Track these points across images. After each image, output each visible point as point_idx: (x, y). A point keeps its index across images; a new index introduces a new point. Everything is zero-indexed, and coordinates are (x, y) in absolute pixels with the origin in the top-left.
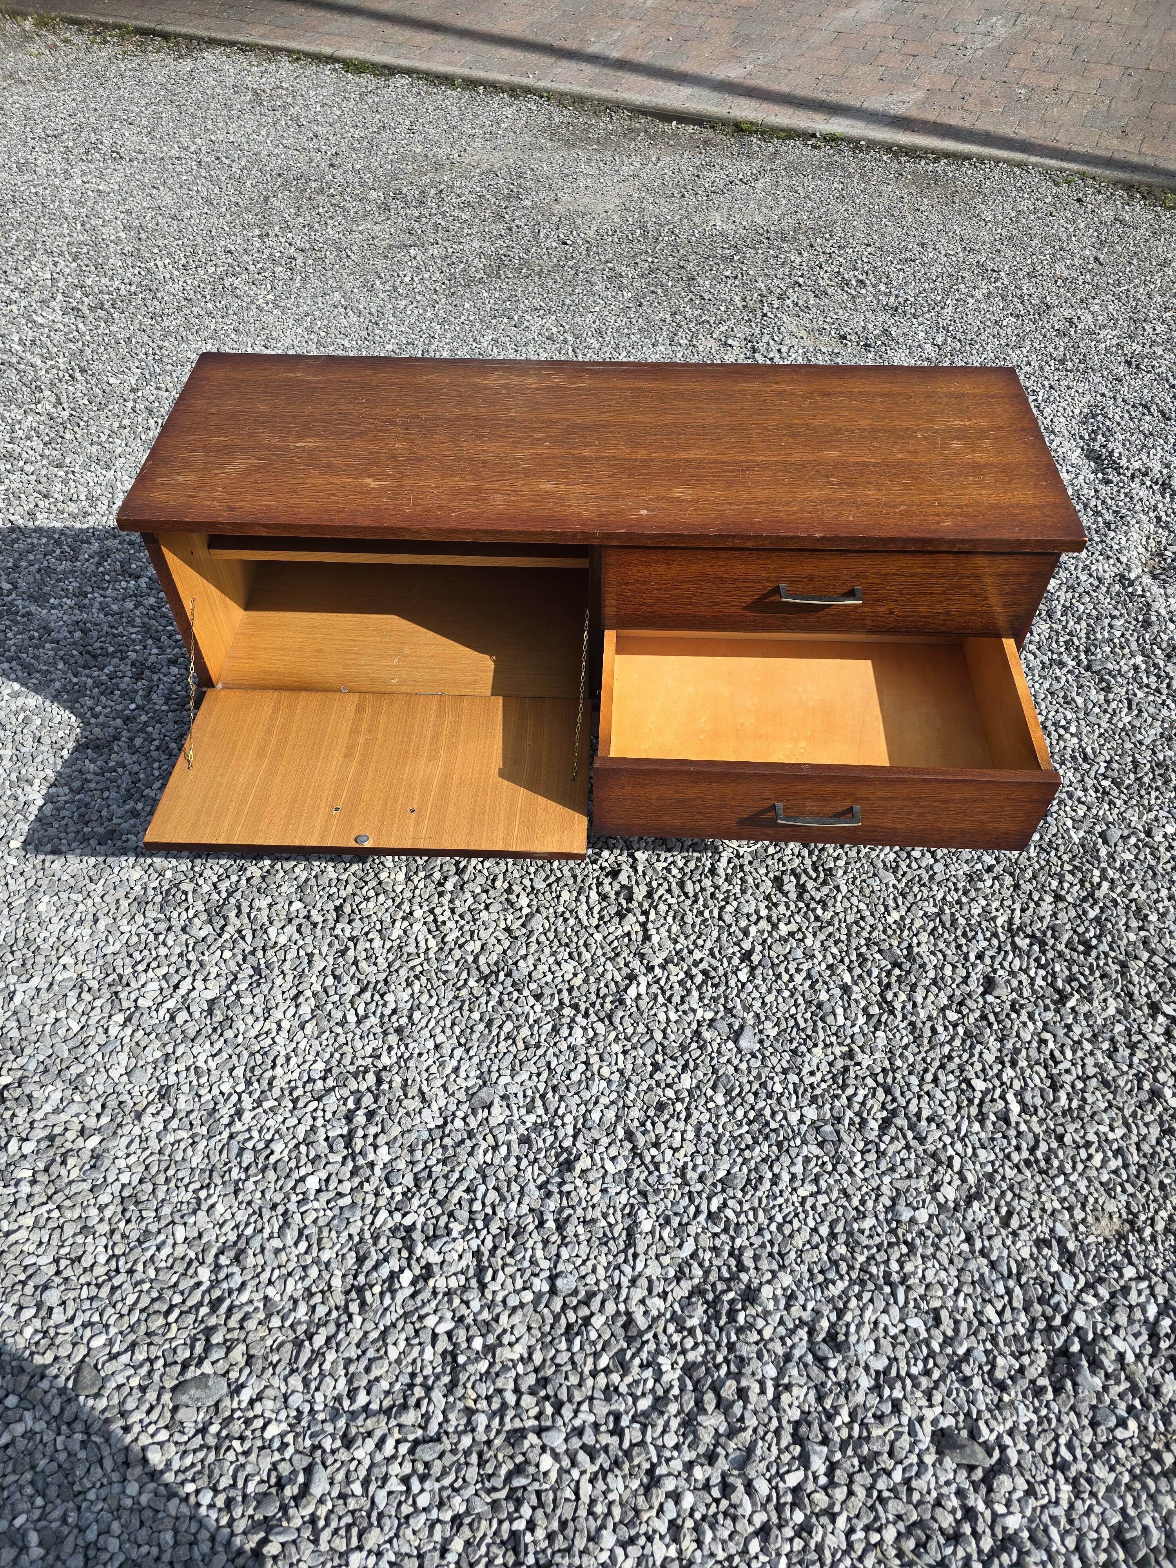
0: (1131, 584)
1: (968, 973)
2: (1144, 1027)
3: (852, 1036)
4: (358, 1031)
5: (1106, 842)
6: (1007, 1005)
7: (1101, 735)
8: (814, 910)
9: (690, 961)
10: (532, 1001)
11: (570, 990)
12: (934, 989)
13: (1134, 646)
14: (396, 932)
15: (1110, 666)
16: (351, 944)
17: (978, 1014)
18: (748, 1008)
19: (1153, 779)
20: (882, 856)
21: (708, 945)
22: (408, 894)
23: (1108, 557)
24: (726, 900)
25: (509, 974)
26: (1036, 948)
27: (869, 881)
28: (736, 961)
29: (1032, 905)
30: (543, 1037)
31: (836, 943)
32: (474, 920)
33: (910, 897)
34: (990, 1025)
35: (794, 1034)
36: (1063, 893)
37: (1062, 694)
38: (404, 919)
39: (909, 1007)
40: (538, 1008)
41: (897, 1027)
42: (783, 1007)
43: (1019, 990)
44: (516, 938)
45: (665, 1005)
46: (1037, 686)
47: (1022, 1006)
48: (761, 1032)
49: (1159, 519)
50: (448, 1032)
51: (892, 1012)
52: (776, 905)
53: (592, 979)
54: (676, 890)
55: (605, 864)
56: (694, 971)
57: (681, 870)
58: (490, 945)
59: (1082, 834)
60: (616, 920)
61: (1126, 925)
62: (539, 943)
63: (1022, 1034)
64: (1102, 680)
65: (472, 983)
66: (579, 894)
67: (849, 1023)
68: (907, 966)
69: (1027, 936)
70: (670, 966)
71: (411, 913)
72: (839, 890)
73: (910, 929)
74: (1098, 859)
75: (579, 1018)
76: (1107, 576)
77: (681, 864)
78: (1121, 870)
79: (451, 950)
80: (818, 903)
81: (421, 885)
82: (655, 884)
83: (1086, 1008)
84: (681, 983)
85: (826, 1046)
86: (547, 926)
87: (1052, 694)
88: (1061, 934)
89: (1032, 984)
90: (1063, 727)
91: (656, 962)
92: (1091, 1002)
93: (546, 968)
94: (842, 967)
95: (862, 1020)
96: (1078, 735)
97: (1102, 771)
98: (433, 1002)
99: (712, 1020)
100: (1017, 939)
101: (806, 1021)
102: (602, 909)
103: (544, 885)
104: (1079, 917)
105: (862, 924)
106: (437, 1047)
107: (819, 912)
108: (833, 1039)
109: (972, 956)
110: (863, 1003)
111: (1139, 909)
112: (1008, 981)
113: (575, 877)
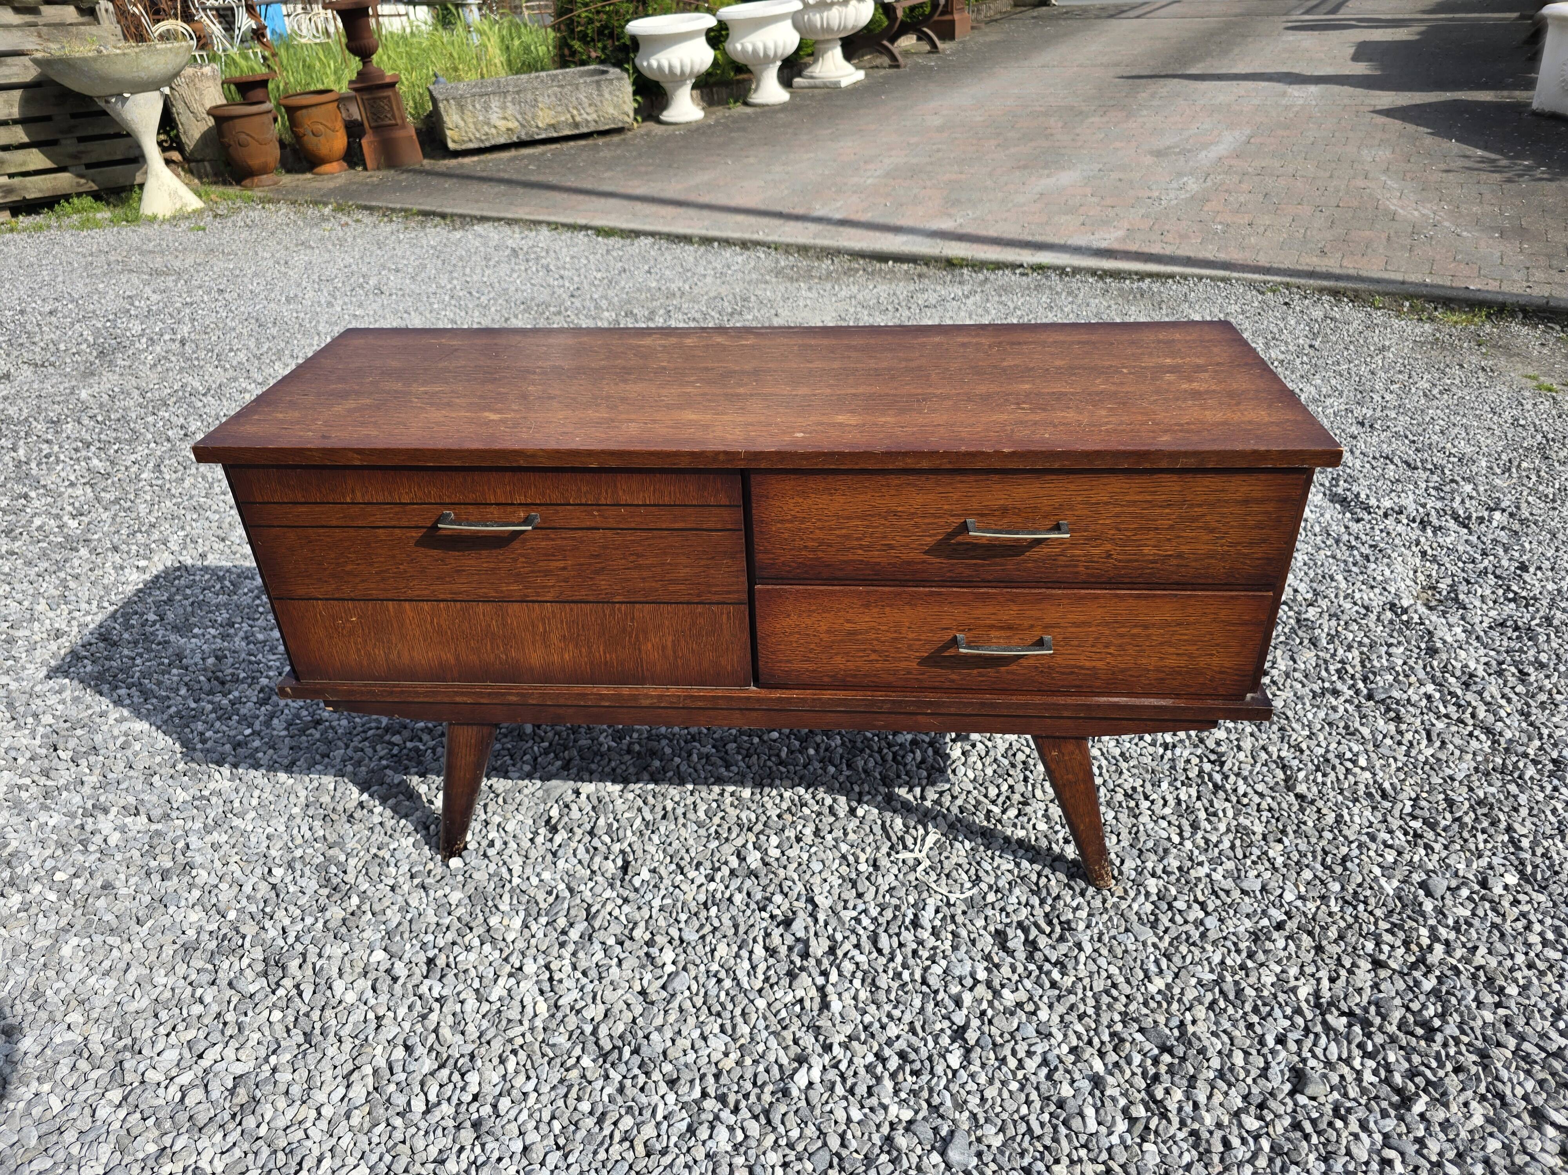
0: (1405, 611)
1: (1267, 1062)
2: (1529, 1144)
3: (1109, 1150)
4: (423, 1125)
5: (1429, 894)
6: (1328, 1109)
7: (1399, 769)
8: (1048, 973)
9: (883, 1039)
10: (663, 1088)
11: (717, 1077)
12: (1220, 1083)
13: (1422, 674)
14: (497, 992)
15: (1396, 694)
16: (436, 1006)
17: (1287, 1121)
18: (960, 1106)
19: (1477, 819)
20: (1135, 906)
21: (907, 1018)
22: (521, 945)
23: (1372, 587)
24: (933, 959)
25: (636, 1051)
26: (1357, 1029)
27: (1120, 938)
28: (945, 1041)
29: (1343, 973)
30: (674, 1139)
31: (1080, 1018)
32: (601, 978)
33: (1177, 959)
34: (1307, 1137)
35: (1026, 1144)
36: (1383, 957)
37: (1342, 724)
38: (510, 975)
39: (1188, 1108)
40: (671, 1098)
41: (1172, 1137)
42: (1011, 1106)
43: (1342, 1087)
44: (652, 1003)
45: (845, 1098)
46: (1310, 716)
47: (1349, 1110)
48: (979, 1140)
49: (1424, 553)
50: (544, 1129)
51: (1164, 1116)
52: (997, 966)
53: (748, 1061)
54: (866, 945)
55: (776, 912)
56: (887, 1052)
57: (874, 920)
58: (615, 1010)
59: (1395, 883)
60: (785, 981)
61: (1476, 999)
62: (681, 1010)
63: (1354, 1150)
64: (1388, 710)
65: (586, 1062)
66: (740, 948)
67: (1103, 1130)
68: (1180, 1050)
69: (1343, 1014)
70: (855, 1044)
71: (520, 969)
72: (1081, 949)
73: (1180, 1001)
74: (1423, 914)
75: (726, 1115)
76: (1375, 604)
77: (874, 912)
78: (1457, 928)
79: (565, 1016)
80: (1055, 965)
81: (540, 934)
82: (839, 937)
83: (1440, 1115)
84: (869, 1068)
85: (1072, 1162)
86: (694, 988)
87: (1330, 724)
88: (1389, 1010)
89: (1359, 1079)
90: (1350, 760)
91: (837, 1039)
92: (1446, 1105)
93: (688, 1043)
94: (1089, 1050)
95: (1122, 1126)
96: (1370, 768)
97: (1408, 809)
98: (530, 1086)
99: (910, 1122)
100: (1328, 1017)
101: (1042, 1125)
102: (768, 968)
103: (697, 936)
104: (1410, 988)
105: (1115, 993)
106: (525, 1149)
107: (1056, 975)
108: (1083, 1152)
109: (1270, 1041)
110: (1123, 1102)
111: (1490, 980)
112: (1325, 1076)
113: (736, 926)
